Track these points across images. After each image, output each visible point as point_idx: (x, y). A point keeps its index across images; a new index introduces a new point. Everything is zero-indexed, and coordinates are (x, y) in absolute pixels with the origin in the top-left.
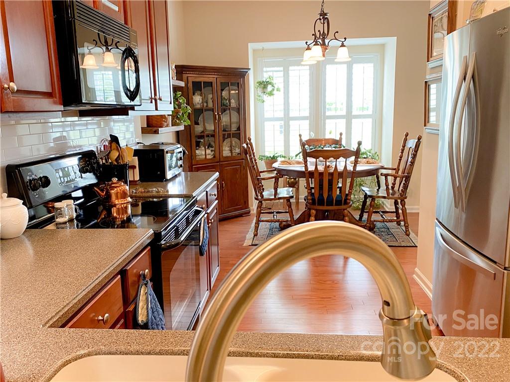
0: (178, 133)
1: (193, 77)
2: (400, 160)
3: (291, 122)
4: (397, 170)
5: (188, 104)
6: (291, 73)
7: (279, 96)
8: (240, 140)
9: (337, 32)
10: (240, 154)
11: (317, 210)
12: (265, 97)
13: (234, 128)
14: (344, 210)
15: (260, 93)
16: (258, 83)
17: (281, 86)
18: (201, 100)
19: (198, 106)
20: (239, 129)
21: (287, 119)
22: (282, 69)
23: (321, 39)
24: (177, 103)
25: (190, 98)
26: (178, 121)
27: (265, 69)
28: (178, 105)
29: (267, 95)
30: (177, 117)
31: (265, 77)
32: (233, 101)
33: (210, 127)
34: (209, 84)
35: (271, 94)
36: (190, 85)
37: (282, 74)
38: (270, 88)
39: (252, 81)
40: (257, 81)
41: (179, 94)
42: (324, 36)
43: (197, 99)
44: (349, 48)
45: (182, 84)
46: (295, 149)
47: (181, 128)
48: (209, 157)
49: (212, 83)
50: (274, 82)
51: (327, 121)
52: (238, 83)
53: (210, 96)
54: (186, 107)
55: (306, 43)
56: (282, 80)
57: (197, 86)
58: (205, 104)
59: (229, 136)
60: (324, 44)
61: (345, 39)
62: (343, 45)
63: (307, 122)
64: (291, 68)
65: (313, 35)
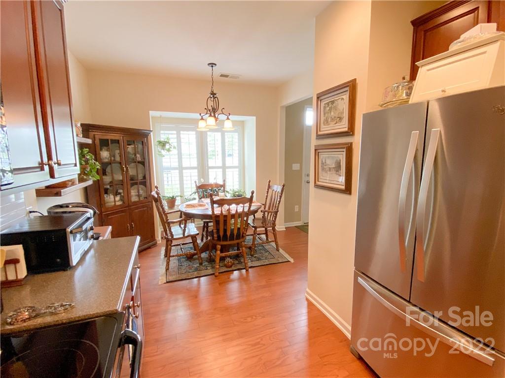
0: (86, 189)
1: (99, 135)
2: (266, 198)
3: (184, 171)
4: (265, 205)
5: (96, 160)
6: (182, 136)
7: (174, 152)
8: (146, 186)
9: (223, 109)
10: (147, 198)
11: (221, 245)
12: (163, 152)
13: (140, 177)
14: (241, 242)
15: (160, 150)
16: (158, 142)
17: (176, 145)
18: (108, 155)
19: (106, 160)
20: (144, 177)
21: (181, 169)
22: (175, 132)
23: (213, 112)
24: (84, 159)
25: (97, 153)
26: (85, 177)
27: (162, 132)
28: (85, 161)
29: (166, 151)
30: (85, 173)
31: (163, 138)
32: (138, 156)
33: (119, 177)
34: (118, 142)
35: (169, 150)
36: (97, 142)
37: (175, 136)
38: (167, 146)
39: (153, 139)
40: (157, 140)
41: (86, 150)
42: (214, 110)
43: (105, 154)
44: (233, 121)
45: (89, 141)
46: (190, 189)
47: (90, 183)
48: (118, 203)
49: (118, 141)
50: (170, 142)
51: (210, 170)
52: (143, 142)
53: (118, 151)
54: (94, 163)
55: (200, 114)
56: (175, 140)
57: (105, 143)
58: (113, 158)
59: (136, 184)
60: (215, 116)
61: (229, 114)
62: (228, 119)
63: (196, 171)
64: (182, 132)
65: (206, 109)
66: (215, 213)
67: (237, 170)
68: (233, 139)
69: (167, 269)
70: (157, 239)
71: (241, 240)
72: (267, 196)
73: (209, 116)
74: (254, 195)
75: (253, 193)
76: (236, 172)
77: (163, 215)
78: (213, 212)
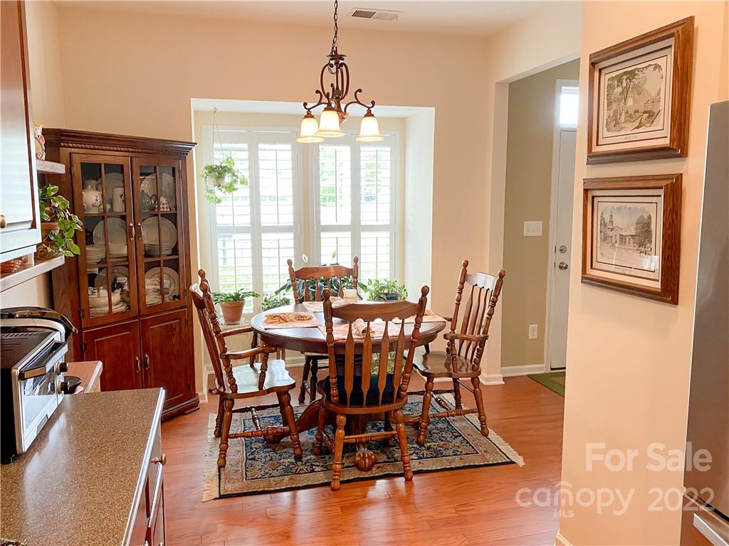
0: (49, 275)
1: (81, 155)
2: (458, 305)
3: (264, 236)
4: (453, 321)
5: (73, 211)
6: (261, 155)
7: (243, 191)
8: (178, 271)
9: (360, 91)
10: (179, 297)
11: (348, 416)
12: (219, 193)
13: (166, 250)
14: (396, 411)
15: (211, 187)
16: (206, 168)
17: (246, 175)
18: (100, 199)
19: (94, 211)
20: (175, 250)
21: (256, 230)
22: (245, 146)
23: (335, 98)
24: (48, 209)
25: (76, 195)
26: (49, 250)
27: (216, 145)
28: (50, 214)
29: (224, 190)
30: (49, 239)
31: (218, 159)
32: (163, 200)
33: (120, 248)
34: (121, 168)
35: (230, 188)
36: (77, 170)
37: (245, 155)
38: (228, 179)
39: (198, 163)
40: (205, 165)
41: (53, 189)
42: (338, 95)
43: (92, 197)
44: (380, 120)
45: (60, 168)
46: (276, 277)
47: (59, 261)
48: (116, 309)
49: (122, 166)
50: (235, 168)
51: (323, 235)
52: (174, 169)
53: (119, 191)
54: (70, 218)
55: (305, 104)
56: (246, 165)
57: (92, 172)
58: (108, 206)
59: (158, 264)
60: (338, 109)
61: (373, 103)
62: (369, 114)
63: (291, 236)
64: (261, 146)
65: (317, 92)
66: (336, 337)
67: (387, 234)
68: (377, 160)
69: (221, 467)
70: (199, 394)
71: (395, 406)
72: (459, 300)
73: (326, 109)
74: (429, 296)
75: (425, 291)
76: (384, 238)
77: (215, 338)
78: (330, 334)
